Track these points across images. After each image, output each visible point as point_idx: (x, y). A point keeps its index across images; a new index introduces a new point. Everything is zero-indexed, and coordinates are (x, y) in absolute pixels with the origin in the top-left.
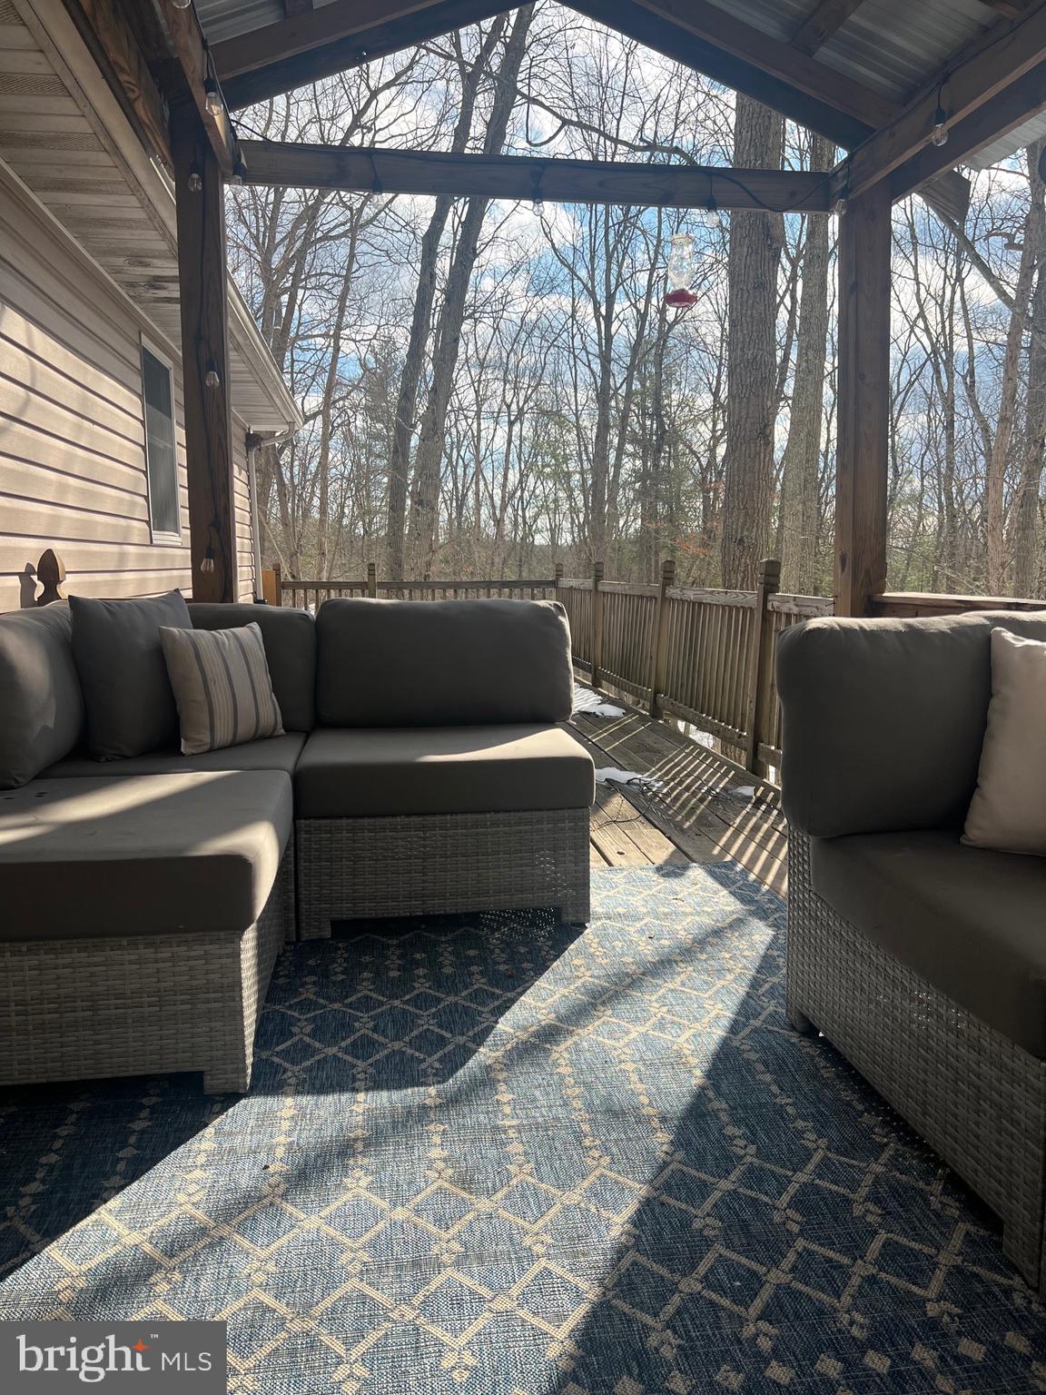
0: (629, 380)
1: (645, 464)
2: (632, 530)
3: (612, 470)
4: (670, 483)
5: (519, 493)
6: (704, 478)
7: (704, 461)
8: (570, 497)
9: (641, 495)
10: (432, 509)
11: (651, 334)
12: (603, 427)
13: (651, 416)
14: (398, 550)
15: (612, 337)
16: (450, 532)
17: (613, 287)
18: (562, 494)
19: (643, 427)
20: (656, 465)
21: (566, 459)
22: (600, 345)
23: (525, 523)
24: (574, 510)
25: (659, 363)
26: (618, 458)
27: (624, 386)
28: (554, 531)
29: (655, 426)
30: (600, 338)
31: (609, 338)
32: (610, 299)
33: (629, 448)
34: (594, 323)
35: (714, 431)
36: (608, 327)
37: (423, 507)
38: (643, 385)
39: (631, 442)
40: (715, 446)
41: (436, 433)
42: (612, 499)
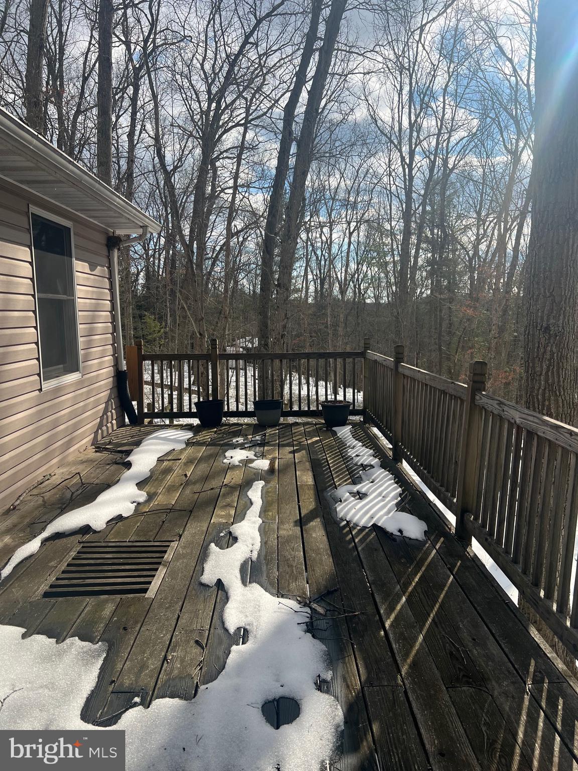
0: (424, 204)
1: (433, 256)
2: (424, 295)
3: (412, 260)
4: (449, 268)
5: (356, 275)
6: (471, 263)
7: (471, 253)
8: (387, 276)
9: (430, 275)
10: (287, 289)
11: (438, 173)
12: (407, 233)
13: (437, 226)
14: (266, 317)
15: (413, 177)
16: (315, 298)
17: (414, 146)
18: (382, 275)
19: (432, 233)
20: (440, 257)
21: (385, 255)
22: (405, 182)
23: (360, 292)
24: (389, 285)
25: (443, 194)
26: (417, 252)
27: (421, 208)
28: (377, 298)
29: (440, 233)
30: (405, 179)
31: (411, 178)
32: (412, 153)
33: (424, 246)
34: (401, 169)
35: (478, 234)
36: (411, 170)
37: (280, 288)
38: (433, 208)
39: (425, 242)
40: (478, 244)
41: (289, 238)
42: (413, 278)
